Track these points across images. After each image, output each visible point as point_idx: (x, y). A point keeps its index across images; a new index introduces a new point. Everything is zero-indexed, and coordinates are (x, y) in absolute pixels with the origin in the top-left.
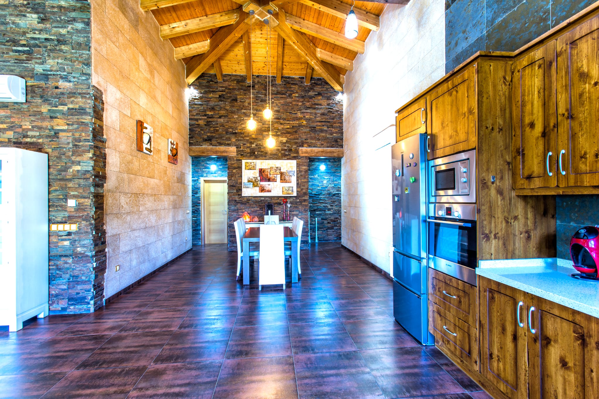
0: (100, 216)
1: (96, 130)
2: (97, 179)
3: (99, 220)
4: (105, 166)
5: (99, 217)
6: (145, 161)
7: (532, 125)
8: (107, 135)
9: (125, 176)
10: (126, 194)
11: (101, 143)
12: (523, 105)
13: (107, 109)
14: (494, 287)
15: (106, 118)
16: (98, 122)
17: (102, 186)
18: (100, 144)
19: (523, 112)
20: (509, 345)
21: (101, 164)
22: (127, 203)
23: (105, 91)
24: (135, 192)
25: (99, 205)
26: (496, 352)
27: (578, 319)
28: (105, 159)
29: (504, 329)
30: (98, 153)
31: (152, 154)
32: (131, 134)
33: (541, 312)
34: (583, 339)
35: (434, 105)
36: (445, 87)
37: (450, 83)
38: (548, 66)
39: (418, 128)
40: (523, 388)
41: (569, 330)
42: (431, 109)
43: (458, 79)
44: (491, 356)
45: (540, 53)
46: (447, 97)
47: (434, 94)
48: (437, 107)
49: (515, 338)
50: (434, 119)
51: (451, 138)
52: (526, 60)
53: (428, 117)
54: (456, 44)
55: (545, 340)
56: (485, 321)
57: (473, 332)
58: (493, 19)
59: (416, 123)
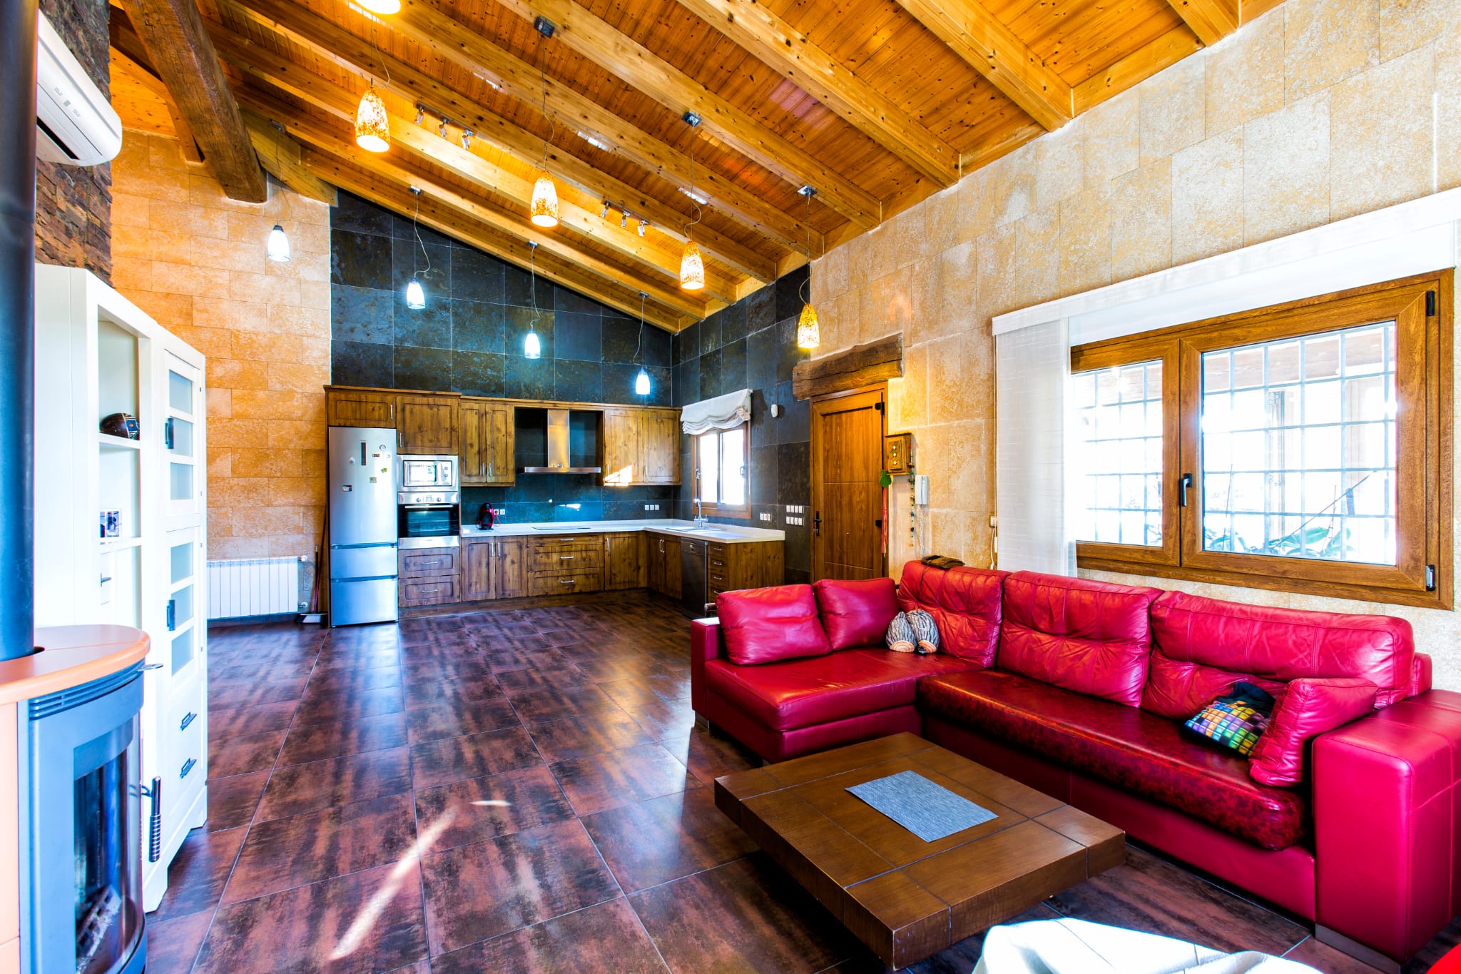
7: (472, 445)
12: (466, 431)
14: (473, 542)
19: (465, 436)
20: (484, 570)
26: (474, 580)
27: (519, 539)
29: (480, 564)
33: (502, 544)
34: (520, 547)
35: (408, 408)
36: (425, 400)
37: (431, 400)
38: (482, 415)
39: (380, 420)
40: (492, 589)
41: (515, 546)
42: (403, 410)
43: (441, 401)
44: (470, 585)
45: (476, 406)
46: (426, 409)
47: (408, 399)
48: (411, 412)
49: (488, 564)
50: (408, 421)
51: (431, 441)
52: (467, 405)
53: (399, 416)
54: (352, 330)
55: (504, 556)
56: (466, 566)
57: (456, 579)
58: (402, 340)
59: (376, 414)
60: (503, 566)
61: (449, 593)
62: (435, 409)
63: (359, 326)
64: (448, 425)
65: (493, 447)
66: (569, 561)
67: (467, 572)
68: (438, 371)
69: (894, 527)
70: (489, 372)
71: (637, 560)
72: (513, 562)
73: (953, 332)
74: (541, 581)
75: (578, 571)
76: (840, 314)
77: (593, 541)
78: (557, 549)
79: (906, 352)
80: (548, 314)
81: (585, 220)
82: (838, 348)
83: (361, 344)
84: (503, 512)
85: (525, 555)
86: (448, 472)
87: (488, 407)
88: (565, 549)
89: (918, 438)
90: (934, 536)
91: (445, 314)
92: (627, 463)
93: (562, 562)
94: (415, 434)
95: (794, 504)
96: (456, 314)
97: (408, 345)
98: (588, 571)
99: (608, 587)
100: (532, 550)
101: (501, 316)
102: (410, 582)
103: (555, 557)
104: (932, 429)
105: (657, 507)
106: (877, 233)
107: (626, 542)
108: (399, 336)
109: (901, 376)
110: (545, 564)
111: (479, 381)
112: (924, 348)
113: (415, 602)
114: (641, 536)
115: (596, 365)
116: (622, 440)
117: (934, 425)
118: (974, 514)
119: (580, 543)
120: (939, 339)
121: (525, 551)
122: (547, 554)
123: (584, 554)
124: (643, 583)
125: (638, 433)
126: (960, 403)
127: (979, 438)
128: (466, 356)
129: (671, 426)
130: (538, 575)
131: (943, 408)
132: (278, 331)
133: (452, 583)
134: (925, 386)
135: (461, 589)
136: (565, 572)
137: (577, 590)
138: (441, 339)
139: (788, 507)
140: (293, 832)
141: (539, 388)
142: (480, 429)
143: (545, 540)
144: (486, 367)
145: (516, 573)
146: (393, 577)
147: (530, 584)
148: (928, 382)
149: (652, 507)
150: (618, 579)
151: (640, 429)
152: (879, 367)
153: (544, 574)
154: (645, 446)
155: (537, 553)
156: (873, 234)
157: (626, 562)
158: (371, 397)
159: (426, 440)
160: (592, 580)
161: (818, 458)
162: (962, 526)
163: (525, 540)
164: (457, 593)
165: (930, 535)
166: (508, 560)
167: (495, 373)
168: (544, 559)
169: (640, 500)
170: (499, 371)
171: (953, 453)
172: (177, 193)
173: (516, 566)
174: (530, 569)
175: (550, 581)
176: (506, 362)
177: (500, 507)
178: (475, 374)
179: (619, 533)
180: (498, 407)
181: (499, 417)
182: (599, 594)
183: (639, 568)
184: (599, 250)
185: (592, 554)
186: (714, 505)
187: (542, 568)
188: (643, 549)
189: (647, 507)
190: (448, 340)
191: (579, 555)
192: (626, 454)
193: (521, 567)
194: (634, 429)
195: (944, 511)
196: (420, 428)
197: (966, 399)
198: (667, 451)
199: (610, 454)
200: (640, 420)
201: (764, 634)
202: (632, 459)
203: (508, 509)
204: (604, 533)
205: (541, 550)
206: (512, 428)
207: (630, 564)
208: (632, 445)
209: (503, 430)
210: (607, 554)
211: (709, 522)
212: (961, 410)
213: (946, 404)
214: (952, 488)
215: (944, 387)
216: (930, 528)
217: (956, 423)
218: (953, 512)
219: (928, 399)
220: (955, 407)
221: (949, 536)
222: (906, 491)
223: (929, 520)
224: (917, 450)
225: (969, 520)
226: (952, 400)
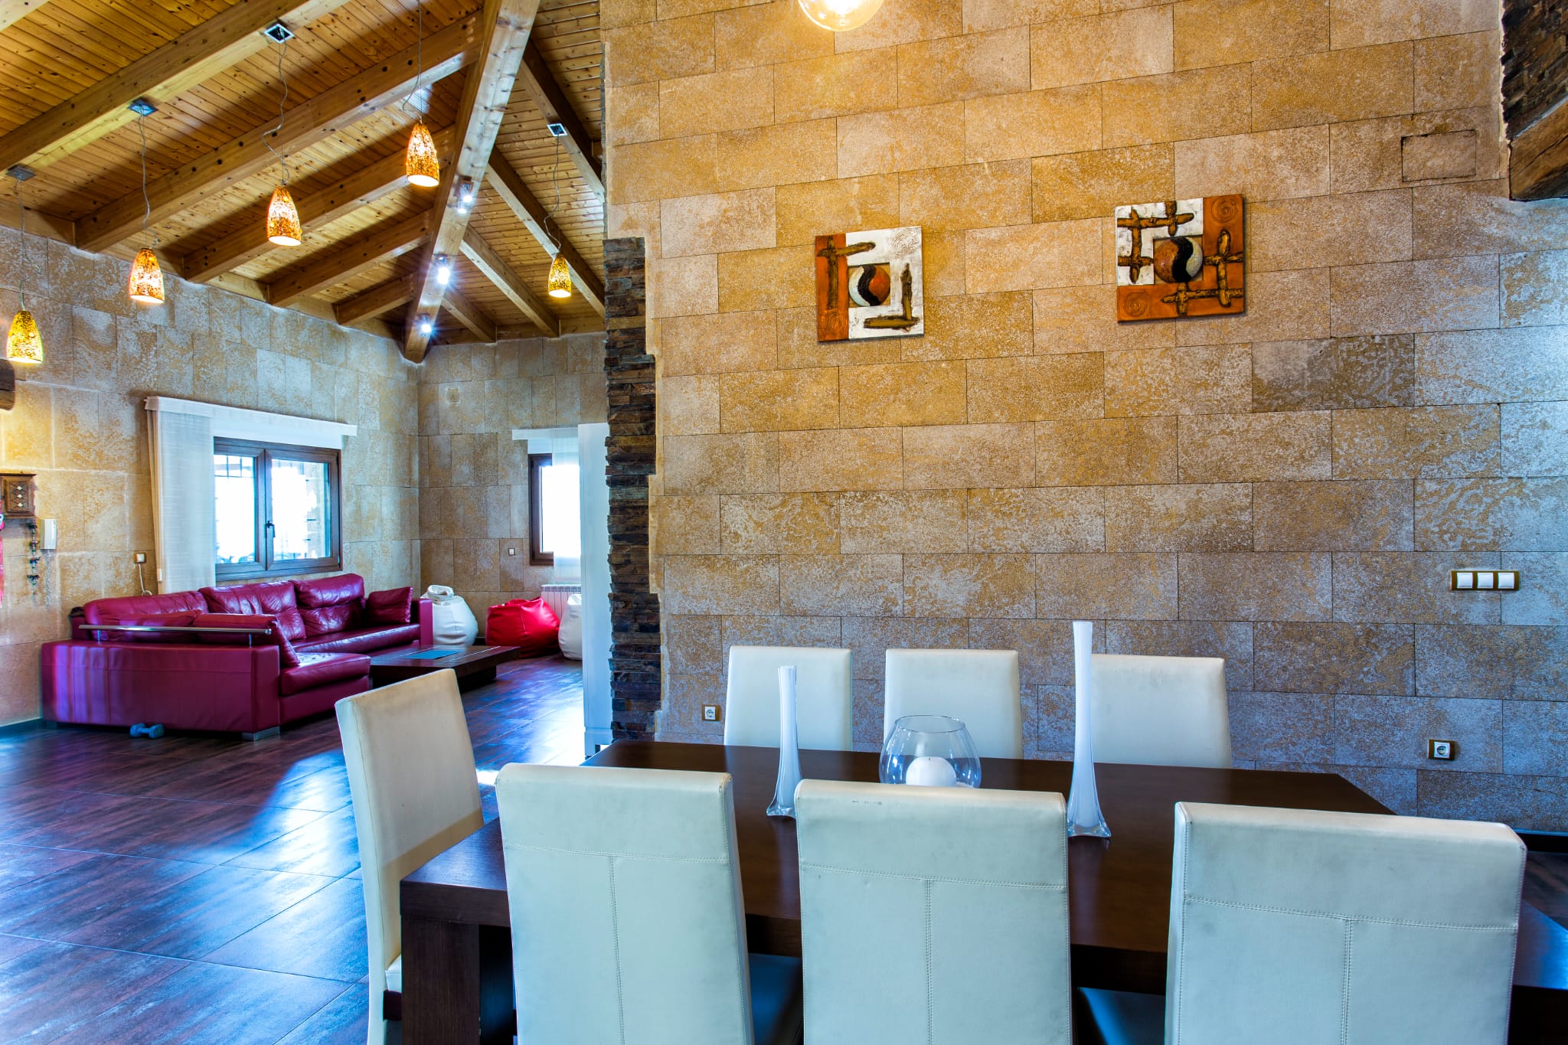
0: (632, 558)
1: (619, 345)
2: (620, 467)
3: (630, 567)
4: (649, 429)
5: (628, 562)
6: (879, 368)
8: (662, 343)
9: (751, 441)
10: (751, 497)
11: (635, 373)
13: (659, 277)
15: (659, 297)
16: (625, 323)
17: (643, 482)
18: (631, 377)
21: (637, 426)
22: (758, 524)
23: (652, 229)
24: (809, 485)
25: (627, 529)
28: (652, 408)
30: (625, 400)
31: (918, 329)
32: (781, 301)
73: (88, 387)
89: (39, 481)
90: (63, 579)
104: (62, 475)
109: (8, 408)
112: (48, 389)
117: (62, 469)
118: (117, 554)
120: (69, 387)
126: (99, 454)
127: (122, 488)
131: (76, 456)
134: (49, 429)
148: (53, 425)
162: (102, 566)
165: (59, 580)
171: (90, 500)
195: (78, 554)
197: (106, 452)
212: (100, 461)
213: (80, 452)
214: (89, 532)
215: (77, 435)
216: (58, 574)
217: (93, 472)
218: (90, 554)
219: (53, 443)
220: (92, 457)
221: (86, 577)
222: (16, 536)
223: (57, 564)
224: (36, 493)
225: (111, 560)
226: (89, 450)
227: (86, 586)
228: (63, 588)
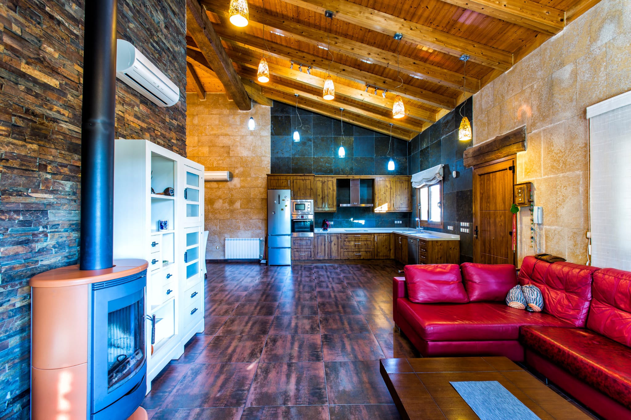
7: (319, 195)
12: (317, 189)
14: (319, 235)
19: (317, 191)
20: (323, 247)
26: (319, 251)
27: (338, 235)
29: (322, 244)
33: (330, 236)
34: (338, 238)
35: (295, 181)
36: (301, 178)
37: (303, 178)
38: (323, 183)
39: (285, 187)
40: (326, 255)
41: (336, 237)
42: (293, 182)
43: (307, 178)
44: (318, 253)
45: (321, 179)
46: (301, 181)
47: (295, 177)
48: (296, 183)
49: (325, 245)
50: (295, 186)
51: (303, 194)
52: (318, 179)
53: (292, 185)
54: (277, 153)
55: (331, 242)
56: (316, 245)
57: (312, 250)
58: (295, 155)
59: (284, 184)
60: (331, 245)
61: (310, 256)
62: (305, 181)
63: (280, 151)
64: (309, 188)
65: (328, 196)
66: (358, 245)
67: (316, 248)
68: (308, 166)
69: (521, 236)
70: (327, 165)
71: (390, 246)
72: (335, 244)
73: (559, 120)
74: (346, 253)
75: (362, 250)
76: (489, 120)
77: (369, 236)
78: (353, 239)
79: (528, 136)
80: (351, 138)
81: (361, 95)
82: (488, 139)
83: (281, 158)
84: (332, 223)
85: (340, 242)
86: (310, 206)
87: (326, 179)
88: (357, 240)
89: (535, 185)
90: (546, 242)
91: (310, 143)
92: (385, 202)
93: (355, 245)
94: (297, 191)
95: (465, 222)
96: (314, 142)
97: (296, 156)
98: (367, 250)
99: (376, 258)
100: (343, 240)
101: (332, 141)
102: (295, 250)
103: (352, 243)
104: (546, 180)
105: (401, 222)
106: (511, 71)
107: (384, 238)
108: (294, 153)
109: (525, 150)
110: (348, 246)
111: (323, 169)
112: (540, 132)
113: (297, 258)
114: (392, 235)
115: (372, 158)
116: (383, 192)
117: (546, 177)
118: (575, 230)
119: (363, 237)
120: (550, 126)
121: (340, 240)
122: (349, 241)
123: (365, 242)
124: (392, 257)
125: (391, 188)
126: (564, 163)
127: (578, 183)
128: (318, 159)
129: (407, 184)
130: (345, 250)
131: (553, 167)
132: (254, 156)
133: (311, 251)
134: (540, 154)
135: (314, 254)
136: (357, 250)
137: (362, 258)
138: (309, 153)
139: (461, 223)
140: (225, 342)
141: (347, 170)
142: (323, 189)
143: (348, 235)
144: (325, 163)
145: (336, 249)
146: (289, 248)
147: (342, 254)
148: (542, 152)
149: (398, 222)
150: (380, 254)
151: (392, 186)
152: (510, 146)
153: (348, 250)
154: (394, 194)
155: (345, 241)
156: (508, 73)
157: (385, 247)
158: (282, 178)
159: (301, 193)
160: (369, 254)
161: (477, 197)
162: (566, 237)
163: (340, 235)
164: (313, 256)
165: (544, 242)
166: (333, 243)
167: (329, 165)
168: (348, 244)
169: (392, 219)
170: (331, 164)
171: (559, 193)
172: (226, 112)
173: (336, 246)
174: (342, 248)
175: (350, 253)
176: (333, 160)
177: (331, 221)
178: (321, 166)
179: (381, 233)
180: (330, 179)
181: (330, 183)
182: (372, 261)
183: (390, 250)
184: (370, 107)
185: (369, 242)
186: (426, 221)
187: (347, 247)
188: (392, 241)
189: (396, 222)
190: (311, 153)
191: (363, 243)
192: (385, 198)
193: (338, 246)
194: (389, 186)
195: (553, 227)
196: (299, 189)
197: (569, 160)
198: (405, 196)
199: (378, 198)
200: (392, 182)
201: (427, 288)
202: (388, 200)
203: (335, 222)
204: (374, 233)
205: (347, 240)
206: (335, 188)
207: (386, 248)
208: (388, 194)
209: (332, 189)
210: (375, 243)
211: (424, 229)
212: (565, 167)
213: (555, 164)
214: (559, 214)
215: (553, 154)
216: (544, 238)
217: (561, 175)
218: (559, 228)
219: (542, 162)
220: (561, 166)
221: (557, 243)
222: (528, 216)
223: (543, 232)
224: (535, 192)
225: (571, 234)
226: (558, 161)
227: (558, 248)
228: (546, 246)
